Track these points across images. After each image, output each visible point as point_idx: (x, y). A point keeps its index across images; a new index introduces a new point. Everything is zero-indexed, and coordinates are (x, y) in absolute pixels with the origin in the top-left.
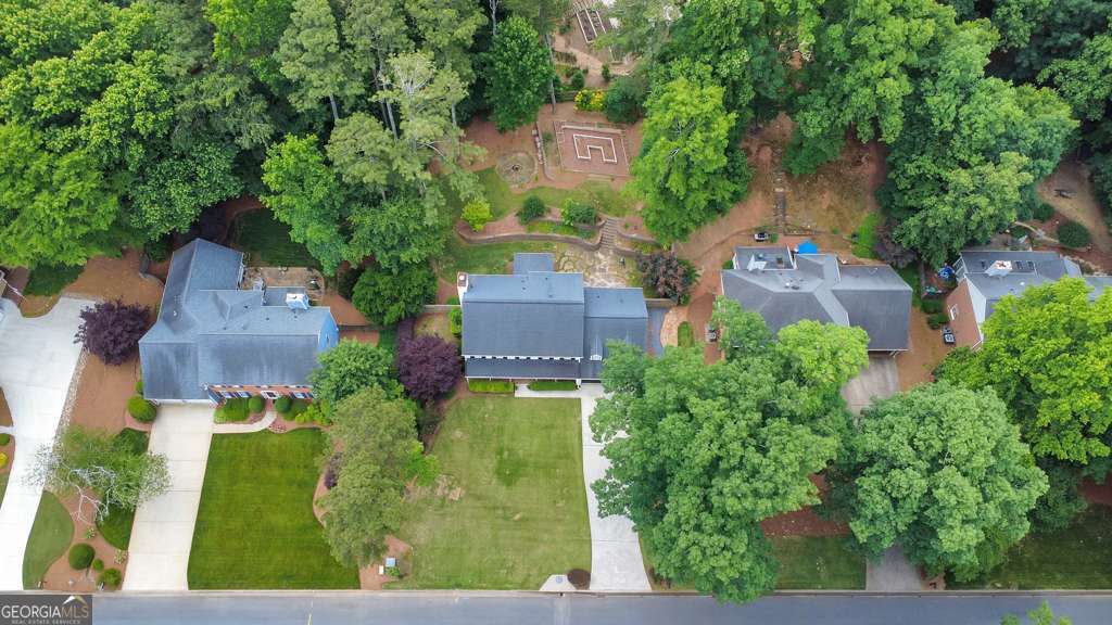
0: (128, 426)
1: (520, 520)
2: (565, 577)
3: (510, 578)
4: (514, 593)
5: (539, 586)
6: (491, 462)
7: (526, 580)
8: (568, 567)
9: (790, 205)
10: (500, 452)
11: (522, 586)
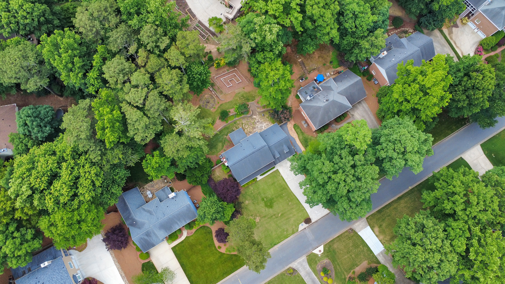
0: (143, 263)
1: (281, 215)
2: (303, 223)
3: (288, 233)
4: (292, 237)
5: (298, 230)
6: (262, 204)
7: (293, 231)
8: (303, 220)
9: (305, 63)
10: (263, 200)
11: (293, 233)
